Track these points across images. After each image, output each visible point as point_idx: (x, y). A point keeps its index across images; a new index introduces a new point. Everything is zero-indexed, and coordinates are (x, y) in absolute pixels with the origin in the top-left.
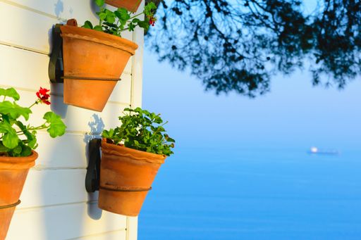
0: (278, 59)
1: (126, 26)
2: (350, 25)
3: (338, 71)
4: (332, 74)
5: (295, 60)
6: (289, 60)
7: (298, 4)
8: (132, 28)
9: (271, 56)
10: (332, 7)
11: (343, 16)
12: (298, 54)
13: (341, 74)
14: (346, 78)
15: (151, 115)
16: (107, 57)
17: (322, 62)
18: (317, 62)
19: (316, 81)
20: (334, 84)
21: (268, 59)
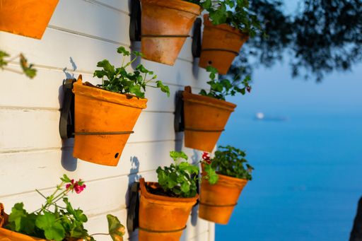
0: (260, 52)
1: (229, 92)
2: (327, 24)
3: (316, 65)
4: (310, 68)
5: (275, 54)
6: (270, 54)
7: (279, 4)
8: (233, 93)
9: (254, 50)
10: (311, 8)
11: (321, 16)
12: (278, 49)
13: (318, 68)
14: (323, 72)
15: (238, 151)
16: (218, 116)
17: (301, 56)
18: (297, 56)
19: (295, 73)
20: (313, 77)
21: (251, 53)
